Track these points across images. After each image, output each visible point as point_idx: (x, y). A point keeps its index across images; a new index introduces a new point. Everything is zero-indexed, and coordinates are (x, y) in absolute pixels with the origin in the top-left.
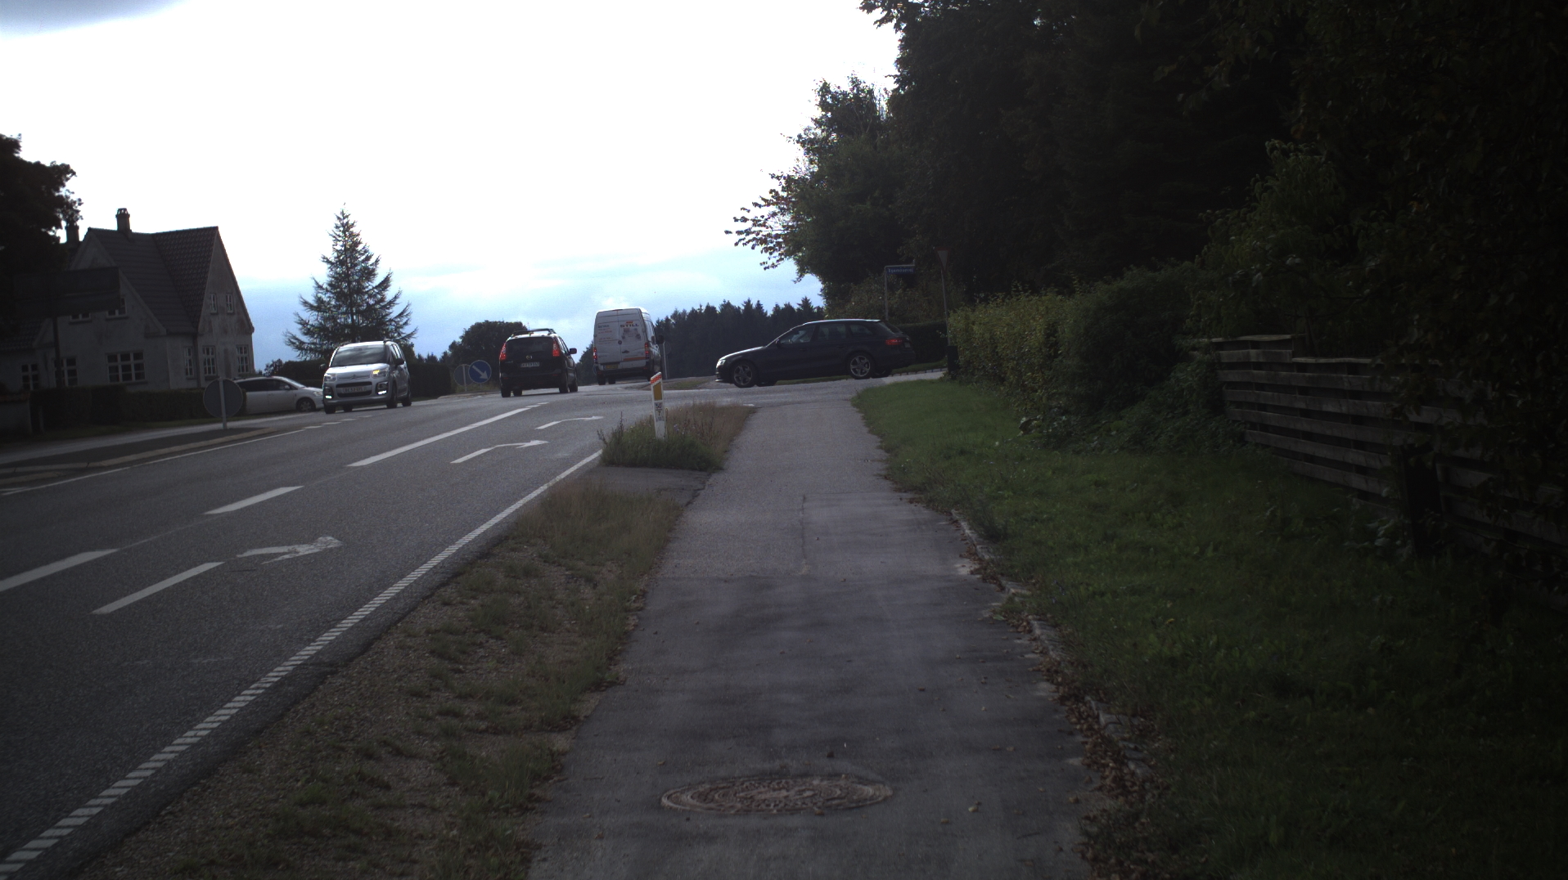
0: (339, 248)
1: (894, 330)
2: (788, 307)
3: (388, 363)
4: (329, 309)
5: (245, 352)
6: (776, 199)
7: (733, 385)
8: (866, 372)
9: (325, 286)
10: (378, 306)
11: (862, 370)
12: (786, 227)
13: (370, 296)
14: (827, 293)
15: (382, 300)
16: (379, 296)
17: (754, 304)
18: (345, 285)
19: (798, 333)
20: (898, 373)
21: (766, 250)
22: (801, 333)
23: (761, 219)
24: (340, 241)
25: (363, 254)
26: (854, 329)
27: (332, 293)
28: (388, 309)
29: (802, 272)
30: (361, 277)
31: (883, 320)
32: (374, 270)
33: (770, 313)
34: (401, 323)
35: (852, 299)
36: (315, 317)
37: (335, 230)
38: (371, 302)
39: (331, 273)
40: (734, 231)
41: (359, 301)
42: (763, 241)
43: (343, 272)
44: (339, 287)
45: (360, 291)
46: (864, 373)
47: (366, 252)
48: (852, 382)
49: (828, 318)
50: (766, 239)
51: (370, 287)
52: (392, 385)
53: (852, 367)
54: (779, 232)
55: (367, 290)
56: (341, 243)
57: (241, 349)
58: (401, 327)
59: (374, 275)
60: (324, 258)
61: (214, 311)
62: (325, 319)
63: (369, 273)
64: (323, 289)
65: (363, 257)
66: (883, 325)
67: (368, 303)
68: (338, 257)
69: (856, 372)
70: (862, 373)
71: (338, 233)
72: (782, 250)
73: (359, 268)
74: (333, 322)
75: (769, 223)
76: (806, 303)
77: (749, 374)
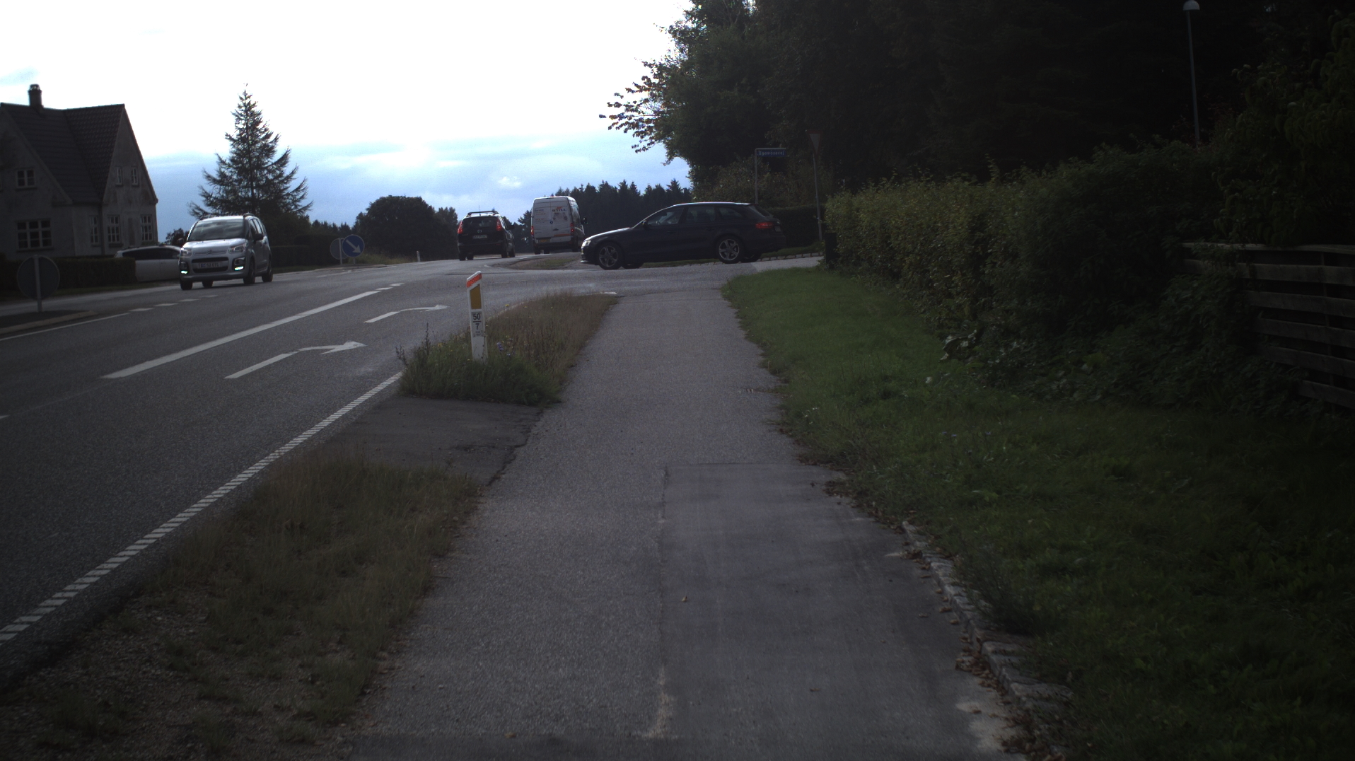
0: (241, 126)
1: (764, 214)
2: (659, 188)
3: (247, 238)
4: (231, 183)
5: (149, 221)
6: (648, 85)
7: (598, 266)
8: (735, 256)
9: (227, 162)
10: (277, 181)
11: (731, 254)
12: (656, 113)
13: (269, 172)
14: (695, 176)
15: (281, 175)
16: (278, 172)
17: (629, 184)
18: (246, 161)
19: (666, 215)
20: (767, 257)
21: (638, 134)
22: (669, 214)
23: (633, 104)
24: (242, 120)
25: (264, 132)
26: (723, 211)
27: (234, 168)
28: (286, 183)
29: (671, 155)
30: (261, 153)
31: (752, 202)
32: (273, 147)
33: (643, 192)
34: (298, 197)
35: (721, 182)
36: (218, 190)
37: (238, 109)
38: (270, 177)
39: (234, 149)
40: (608, 116)
41: (258, 176)
42: (634, 126)
43: (244, 149)
44: (241, 162)
45: (260, 166)
46: (733, 257)
47: (266, 130)
48: (720, 266)
49: (696, 201)
50: (637, 123)
51: (270, 163)
52: (250, 262)
53: (721, 250)
54: (651, 117)
55: (266, 166)
56: (243, 122)
57: (145, 218)
58: (298, 200)
59: (274, 152)
60: (227, 135)
61: (118, 183)
62: (227, 192)
63: (269, 151)
64: (226, 164)
65: (264, 135)
66: (753, 209)
67: (267, 178)
68: (240, 135)
69: (725, 256)
70: (730, 257)
71: (240, 112)
72: (653, 135)
73: (259, 145)
74: (234, 195)
75: (642, 108)
76: (674, 184)
77: (614, 256)
